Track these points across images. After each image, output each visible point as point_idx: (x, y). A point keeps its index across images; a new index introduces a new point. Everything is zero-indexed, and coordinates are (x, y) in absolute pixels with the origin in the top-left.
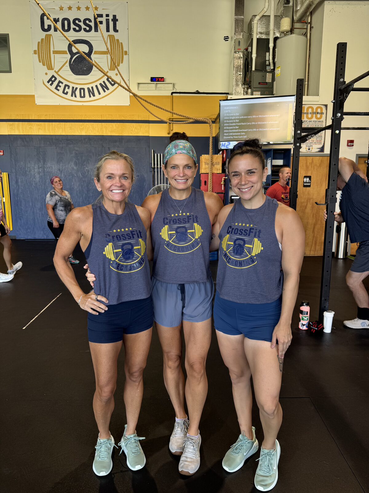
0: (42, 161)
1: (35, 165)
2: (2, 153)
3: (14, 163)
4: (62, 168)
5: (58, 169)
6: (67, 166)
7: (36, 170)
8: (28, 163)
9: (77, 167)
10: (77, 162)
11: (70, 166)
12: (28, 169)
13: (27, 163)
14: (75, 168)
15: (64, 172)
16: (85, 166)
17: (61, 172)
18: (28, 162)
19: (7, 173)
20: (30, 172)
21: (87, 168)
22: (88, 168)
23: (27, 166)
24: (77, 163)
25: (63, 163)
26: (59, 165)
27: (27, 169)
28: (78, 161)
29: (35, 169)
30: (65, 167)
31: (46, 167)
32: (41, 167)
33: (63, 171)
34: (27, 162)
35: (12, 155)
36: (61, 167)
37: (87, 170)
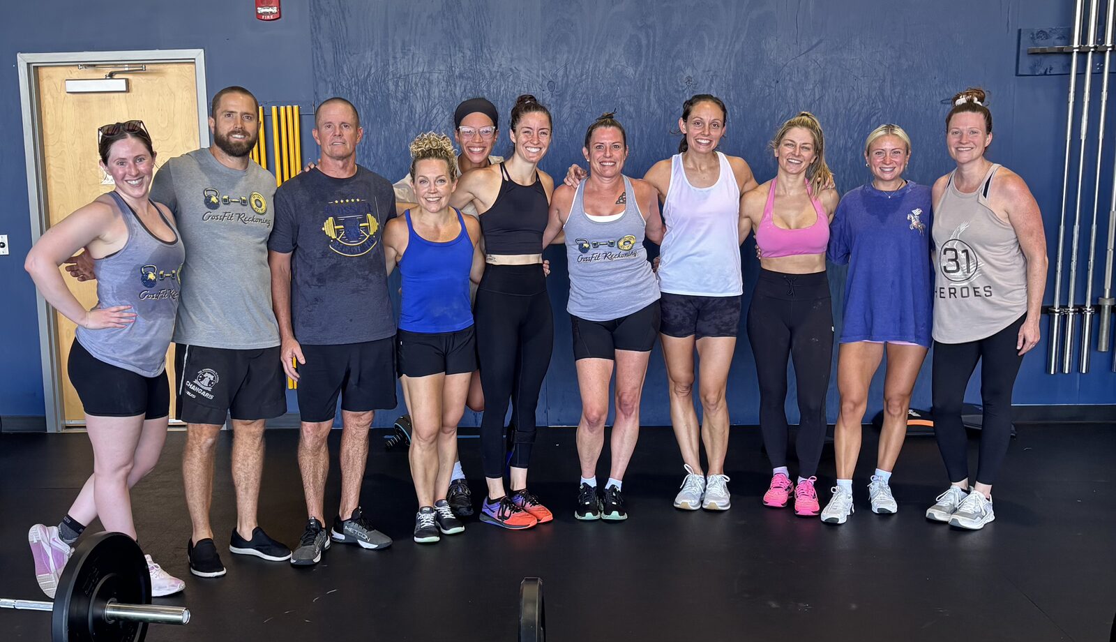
0: (467, 43)
1: (430, 63)
2: (275, 10)
3: (329, 57)
4: (566, 75)
5: (546, 83)
6: (590, 66)
7: (436, 92)
8: (399, 55)
9: (641, 68)
10: (644, 42)
11: (608, 63)
12: (397, 86)
13: (395, 58)
14: (630, 71)
15: (573, 96)
16: (679, 62)
17: (562, 95)
18: (399, 49)
19: (296, 107)
20: (406, 98)
21: (689, 72)
22: (693, 67)
23: (391, 69)
24: (640, 46)
25: (569, 52)
26: (554, 59)
27: (392, 87)
28: (648, 36)
29: (430, 82)
30: (578, 72)
31: (487, 75)
32: (461, 76)
33: (570, 91)
34: (394, 50)
35: (323, 18)
36: (561, 73)
37: (689, 79)
